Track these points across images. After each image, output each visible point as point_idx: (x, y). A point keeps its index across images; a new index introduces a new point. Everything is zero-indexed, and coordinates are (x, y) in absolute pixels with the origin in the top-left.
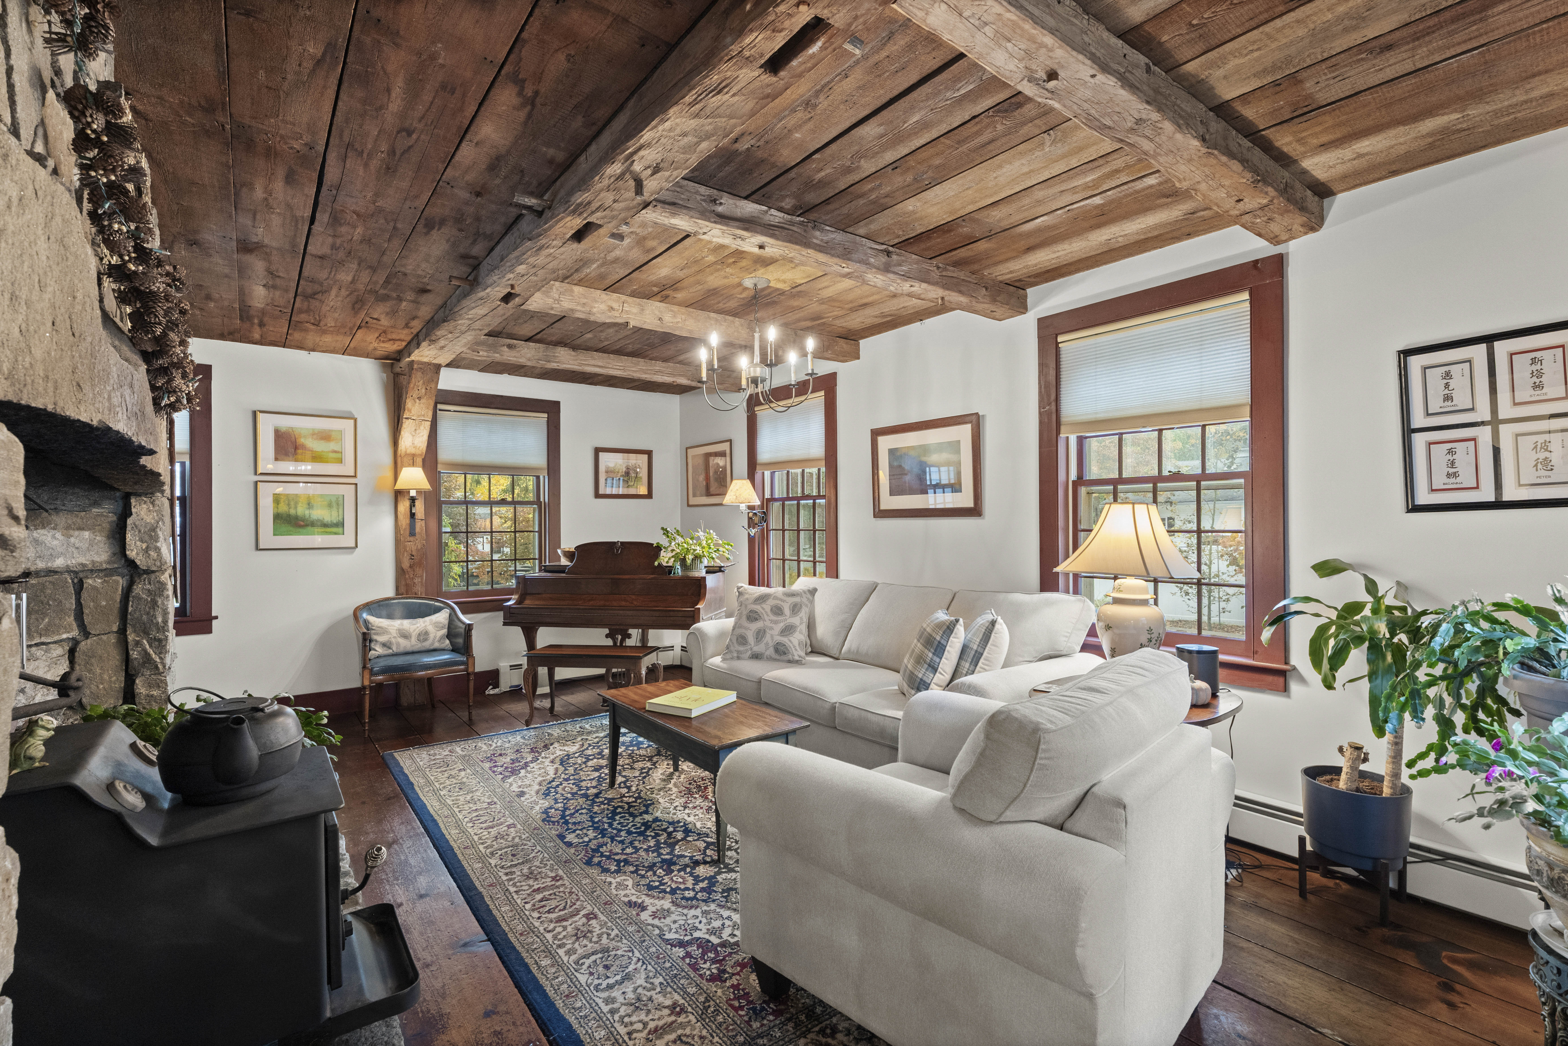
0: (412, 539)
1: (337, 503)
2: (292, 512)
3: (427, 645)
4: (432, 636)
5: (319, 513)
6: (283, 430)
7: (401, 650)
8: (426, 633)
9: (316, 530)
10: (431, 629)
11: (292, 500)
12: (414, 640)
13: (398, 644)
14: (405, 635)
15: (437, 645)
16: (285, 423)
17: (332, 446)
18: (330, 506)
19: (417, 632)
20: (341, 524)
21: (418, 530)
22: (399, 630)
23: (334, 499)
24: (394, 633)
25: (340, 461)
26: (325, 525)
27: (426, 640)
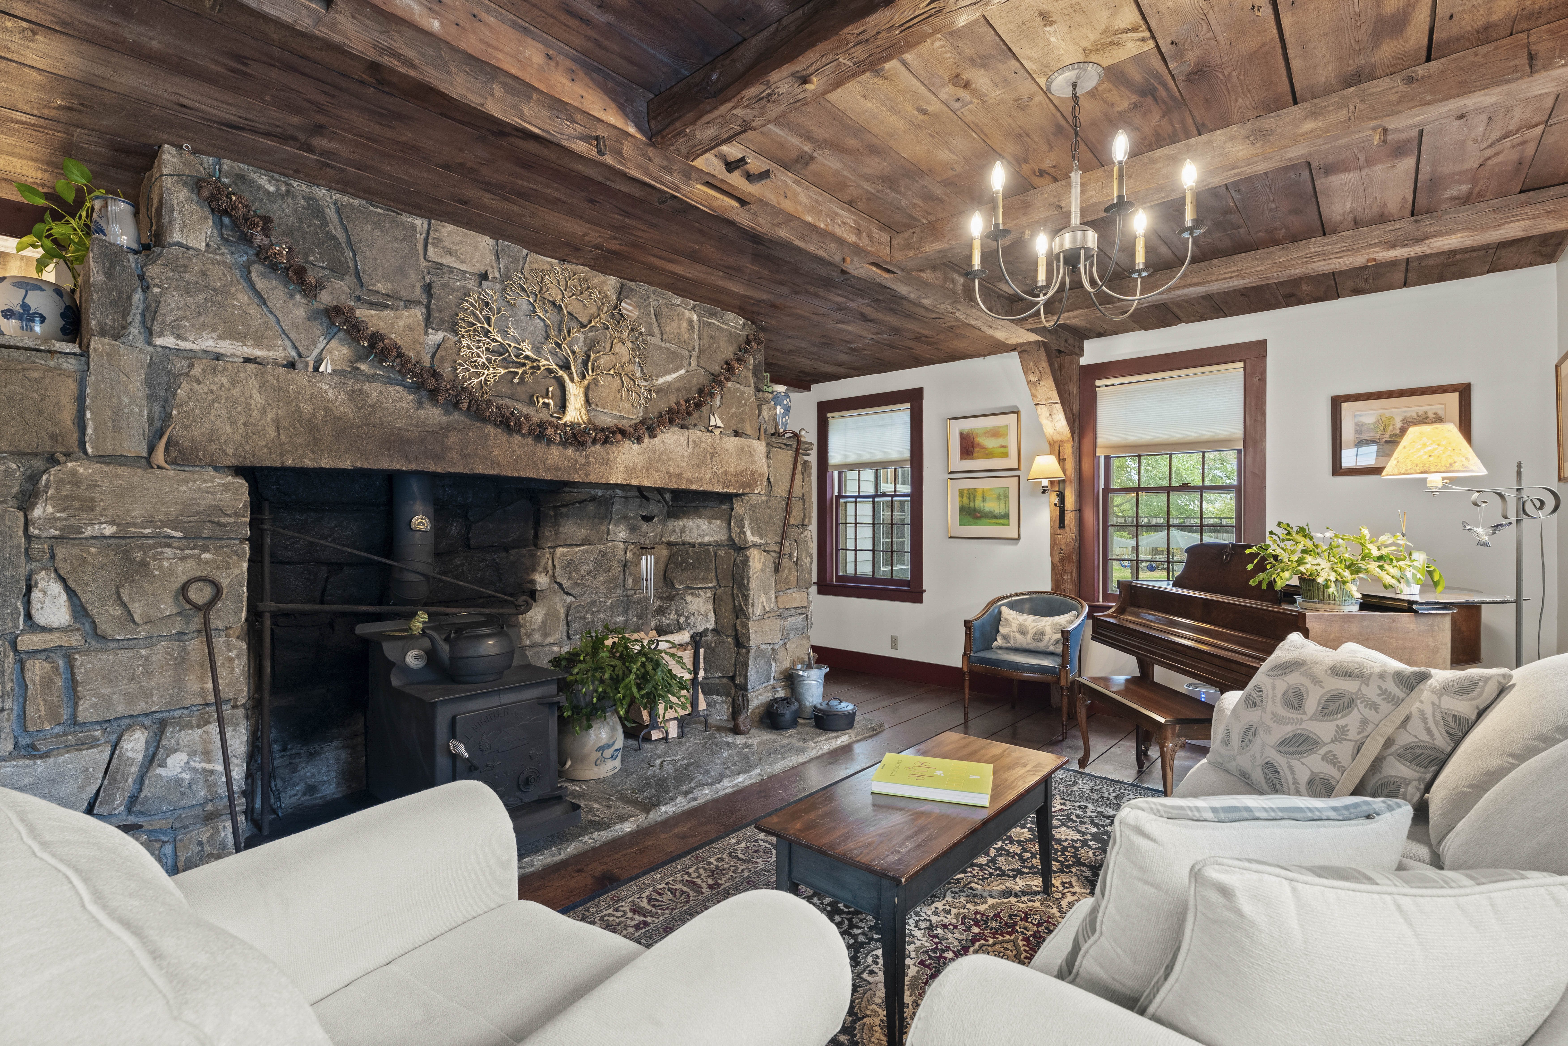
0: (1062, 531)
1: (1004, 496)
2: (972, 505)
3: (1042, 646)
4: (1047, 637)
5: (991, 506)
6: (965, 432)
7: (1018, 645)
8: (1042, 633)
9: (987, 520)
10: (1048, 630)
11: (971, 494)
12: (1029, 637)
13: (1015, 639)
14: (1023, 632)
15: (1052, 648)
16: (967, 425)
17: (1000, 441)
18: (999, 498)
19: (1034, 630)
20: (1006, 516)
21: (1067, 522)
22: (1020, 625)
23: (1002, 492)
24: (1015, 626)
25: (1006, 455)
26: (995, 517)
27: (1040, 640)
